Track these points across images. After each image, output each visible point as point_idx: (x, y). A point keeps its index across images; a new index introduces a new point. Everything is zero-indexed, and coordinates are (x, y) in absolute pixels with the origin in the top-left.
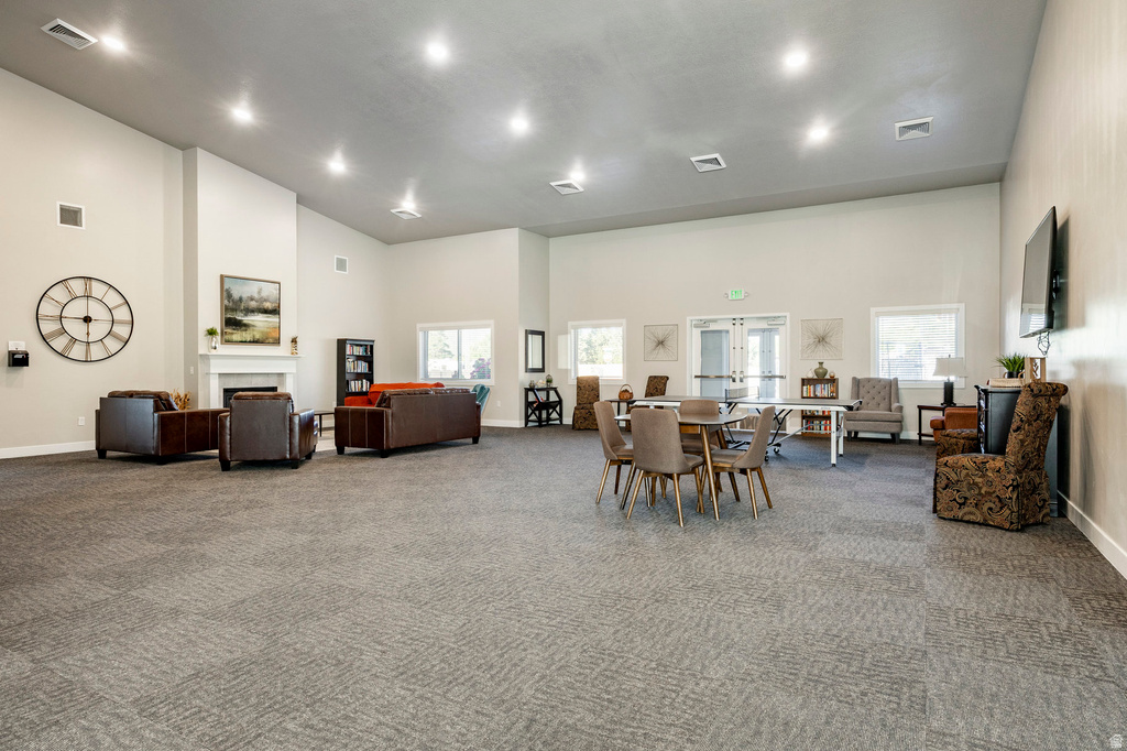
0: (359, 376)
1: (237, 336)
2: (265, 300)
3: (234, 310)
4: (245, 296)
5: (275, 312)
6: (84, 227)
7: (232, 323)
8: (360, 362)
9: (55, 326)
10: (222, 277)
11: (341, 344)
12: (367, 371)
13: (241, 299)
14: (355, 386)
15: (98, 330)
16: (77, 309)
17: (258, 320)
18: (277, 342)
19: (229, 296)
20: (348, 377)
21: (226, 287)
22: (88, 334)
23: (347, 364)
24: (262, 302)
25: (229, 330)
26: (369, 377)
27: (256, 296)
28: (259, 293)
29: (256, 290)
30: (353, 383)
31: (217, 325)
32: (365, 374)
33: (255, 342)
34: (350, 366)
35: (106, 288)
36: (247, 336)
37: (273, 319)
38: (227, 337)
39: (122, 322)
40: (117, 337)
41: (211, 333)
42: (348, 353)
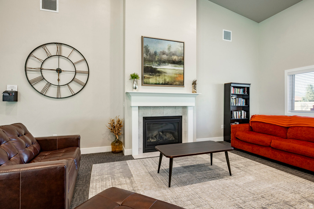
0: (239, 108)
1: (152, 80)
2: (174, 55)
3: (150, 61)
4: (158, 51)
5: (180, 62)
6: (57, 11)
7: (149, 70)
8: (240, 99)
9: (37, 75)
10: (142, 38)
11: (227, 87)
12: (244, 105)
13: (155, 53)
14: (236, 115)
15: (65, 78)
16: (52, 64)
17: (169, 69)
18: (182, 84)
19: (147, 51)
20: (232, 109)
21: (145, 44)
22: (59, 80)
23: (231, 100)
24: (171, 56)
25: (146, 76)
26: (246, 108)
27: (167, 51)
28: (169, 49)
29: (167, 47)
30: (235, 113)
31: (139, 72)
32: (243, 107)
33: (166, 84)
34: (233, 101)
35: (71, 50)
36: (160, 80)
37: (179, 68)
38: (145, 80)
39: (82, 73)
40: (79, 82)
41: (134, 77)
42: (232, 92)
